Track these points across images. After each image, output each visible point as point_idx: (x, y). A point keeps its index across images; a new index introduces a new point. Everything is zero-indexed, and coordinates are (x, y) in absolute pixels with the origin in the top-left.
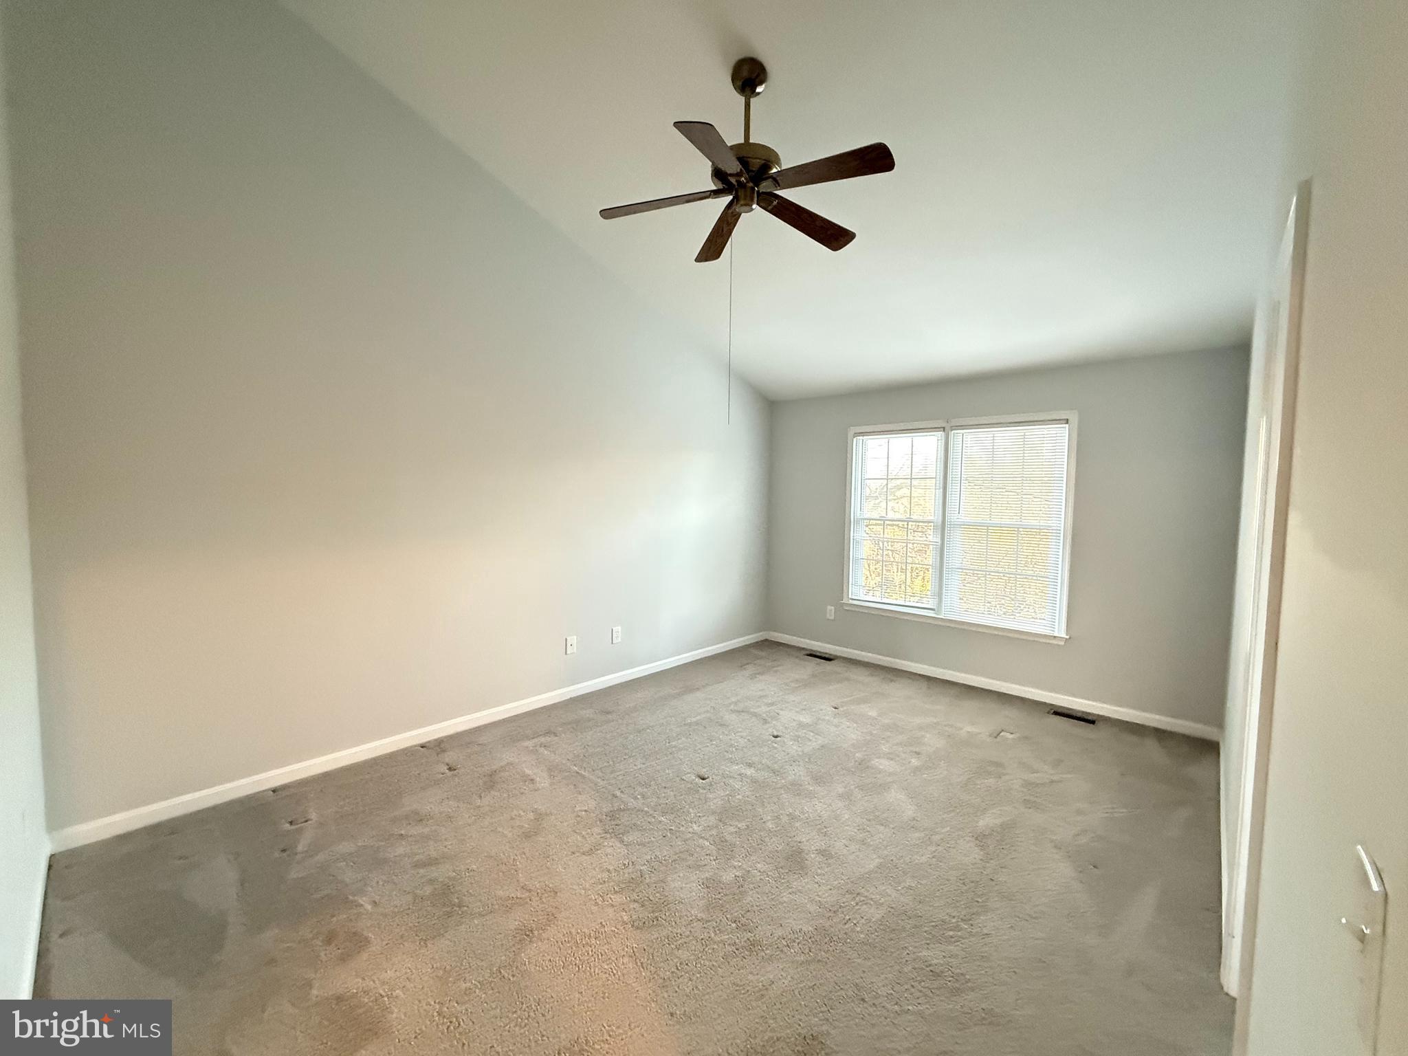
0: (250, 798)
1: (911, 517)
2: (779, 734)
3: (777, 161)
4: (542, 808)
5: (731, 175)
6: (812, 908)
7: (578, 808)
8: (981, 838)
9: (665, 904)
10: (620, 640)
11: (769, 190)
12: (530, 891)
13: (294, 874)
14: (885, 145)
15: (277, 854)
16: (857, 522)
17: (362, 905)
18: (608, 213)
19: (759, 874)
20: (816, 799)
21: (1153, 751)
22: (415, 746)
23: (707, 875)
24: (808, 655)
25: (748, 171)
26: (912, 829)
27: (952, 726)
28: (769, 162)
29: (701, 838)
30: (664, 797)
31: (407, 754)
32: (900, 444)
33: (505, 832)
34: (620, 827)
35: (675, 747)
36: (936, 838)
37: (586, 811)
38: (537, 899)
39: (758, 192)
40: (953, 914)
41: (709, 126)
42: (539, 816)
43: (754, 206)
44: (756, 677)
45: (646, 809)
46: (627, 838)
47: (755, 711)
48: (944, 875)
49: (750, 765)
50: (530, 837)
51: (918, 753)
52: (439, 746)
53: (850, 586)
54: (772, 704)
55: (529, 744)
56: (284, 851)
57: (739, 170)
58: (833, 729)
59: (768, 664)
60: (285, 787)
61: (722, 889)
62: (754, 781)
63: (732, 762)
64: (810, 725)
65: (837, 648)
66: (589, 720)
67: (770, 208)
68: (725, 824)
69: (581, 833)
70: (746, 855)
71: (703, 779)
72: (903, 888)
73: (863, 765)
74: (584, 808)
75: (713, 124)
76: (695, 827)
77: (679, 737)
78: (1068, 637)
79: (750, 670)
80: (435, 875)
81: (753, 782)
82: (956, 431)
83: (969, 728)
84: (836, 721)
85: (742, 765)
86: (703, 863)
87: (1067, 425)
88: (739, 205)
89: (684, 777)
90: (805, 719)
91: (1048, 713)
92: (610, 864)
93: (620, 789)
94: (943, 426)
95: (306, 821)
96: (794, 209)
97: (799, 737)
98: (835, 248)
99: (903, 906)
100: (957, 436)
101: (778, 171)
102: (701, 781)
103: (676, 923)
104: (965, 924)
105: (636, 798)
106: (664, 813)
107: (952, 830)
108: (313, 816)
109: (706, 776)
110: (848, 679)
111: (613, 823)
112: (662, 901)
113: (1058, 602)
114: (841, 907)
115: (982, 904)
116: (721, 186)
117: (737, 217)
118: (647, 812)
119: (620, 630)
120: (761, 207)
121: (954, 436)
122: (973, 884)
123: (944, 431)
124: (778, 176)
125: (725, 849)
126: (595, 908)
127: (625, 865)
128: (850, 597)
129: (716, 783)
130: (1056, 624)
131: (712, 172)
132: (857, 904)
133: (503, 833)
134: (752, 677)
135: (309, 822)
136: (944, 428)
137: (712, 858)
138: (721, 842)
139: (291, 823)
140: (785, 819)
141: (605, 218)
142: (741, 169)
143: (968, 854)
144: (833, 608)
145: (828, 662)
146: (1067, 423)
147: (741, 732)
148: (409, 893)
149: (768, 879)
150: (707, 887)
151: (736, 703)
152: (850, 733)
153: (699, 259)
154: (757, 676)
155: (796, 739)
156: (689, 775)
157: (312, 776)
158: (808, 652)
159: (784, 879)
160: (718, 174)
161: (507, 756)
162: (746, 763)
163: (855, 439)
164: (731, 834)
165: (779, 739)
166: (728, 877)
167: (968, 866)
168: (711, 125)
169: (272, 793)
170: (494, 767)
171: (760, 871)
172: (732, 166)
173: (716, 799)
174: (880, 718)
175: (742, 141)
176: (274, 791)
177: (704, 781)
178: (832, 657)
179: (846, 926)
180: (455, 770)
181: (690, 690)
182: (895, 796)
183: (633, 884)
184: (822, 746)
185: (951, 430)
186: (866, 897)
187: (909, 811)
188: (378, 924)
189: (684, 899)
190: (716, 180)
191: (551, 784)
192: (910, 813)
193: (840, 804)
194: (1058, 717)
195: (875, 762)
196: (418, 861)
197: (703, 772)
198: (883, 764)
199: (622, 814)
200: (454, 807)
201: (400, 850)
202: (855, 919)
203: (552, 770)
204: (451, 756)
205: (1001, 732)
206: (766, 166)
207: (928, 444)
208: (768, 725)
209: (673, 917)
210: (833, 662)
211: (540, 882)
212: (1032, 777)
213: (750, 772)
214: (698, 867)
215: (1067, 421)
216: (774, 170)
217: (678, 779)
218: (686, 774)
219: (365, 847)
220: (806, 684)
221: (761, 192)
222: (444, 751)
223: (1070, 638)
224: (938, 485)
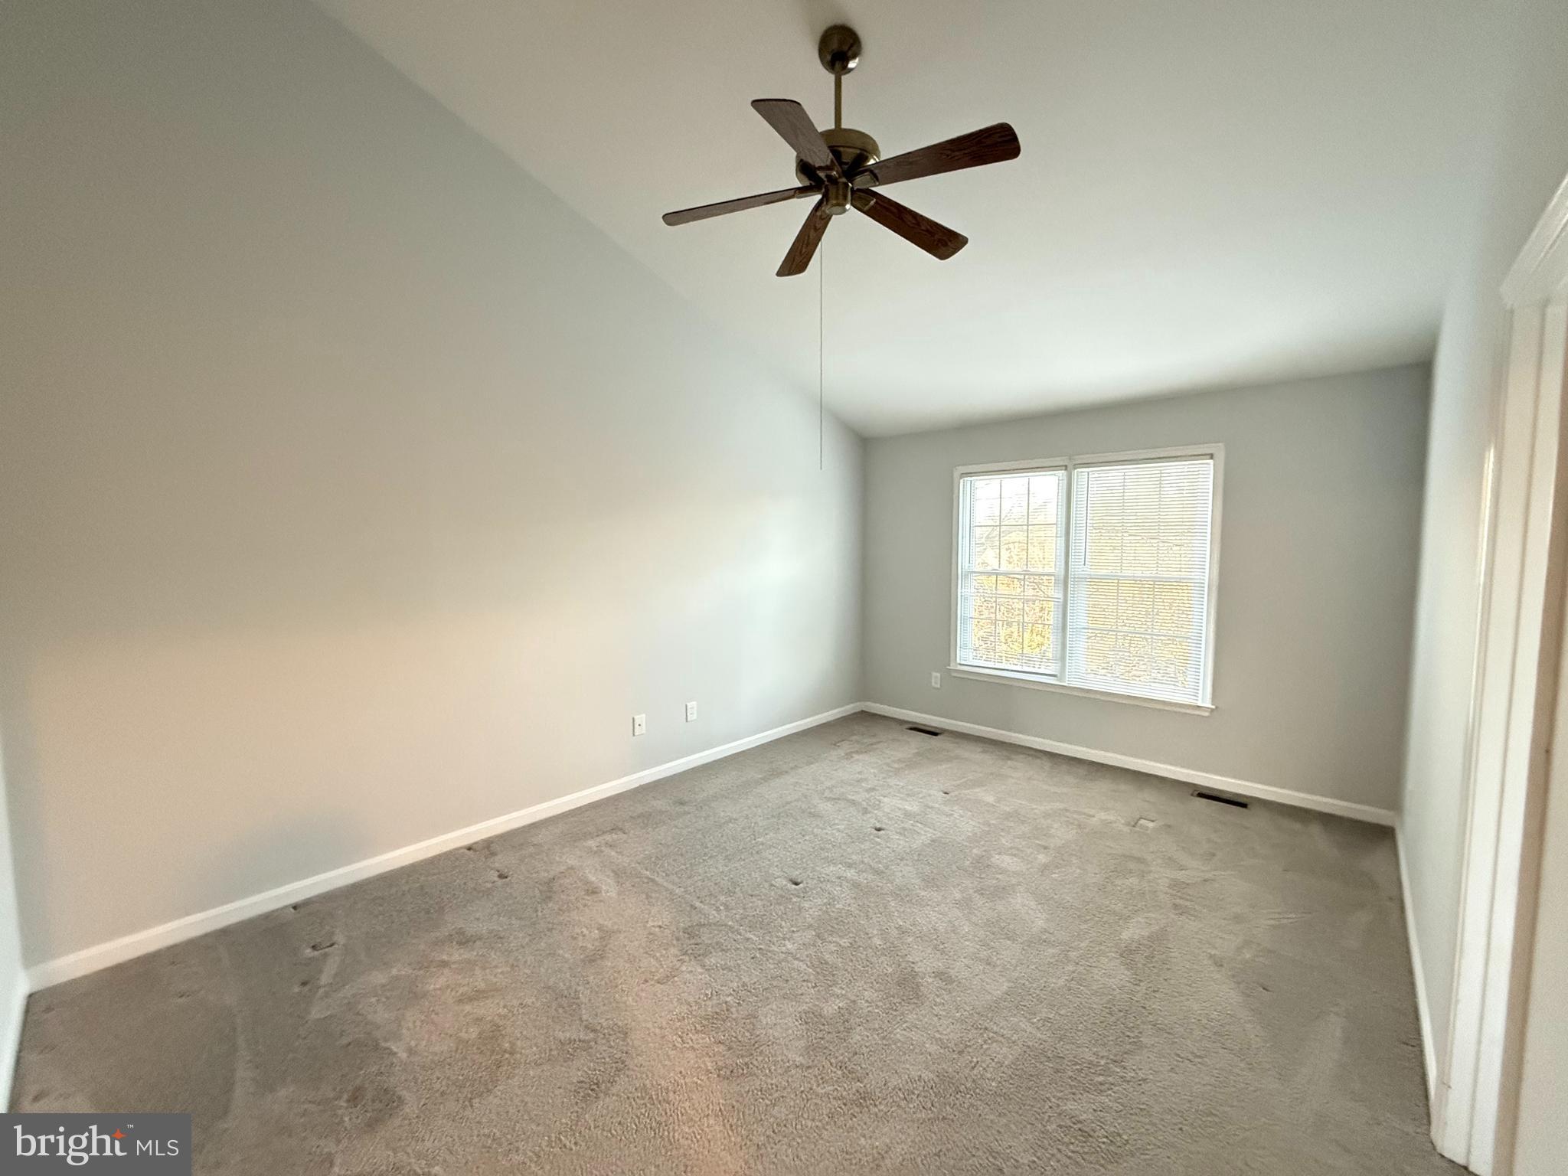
0: (267, 917)
1: (1028, 569)
2: (884, 826)
3: (875, 150)
4: (608, 924)
5: (820, 168)
6: (932, 1048)
7: (650, 924)
8: (1127, 954)
9: (756, 1046)
10: (695, 717)
11: (865, 187)
12: (594, 1031)
13: (316, 1013)
14: (1010, 127)
15: (296, 989)
16: (966, 575)
17: (395, 1053)
18: (674, 218)
19: (867, 1004)
20: (929, 908)
21: (1318, 839)
22: (461, 848)
23: (805, 1007)
24: (911, 729)
25: (841, 163)
26: (1044, 944)
27: (1080, 813)
28: (866, 151)
29: (797, 959)
30: (752, 908)
31: (450, 859)
32: (1014, 485)
33: (566, 956)
34: (700, 946)
35: (762, 844)
36: (1073, 955)
37: (660, 927)
38: (604, 1041)
39: (852, 188)
40: (1101, 1054)
41: (795, 104)
42: (606, 935)
43: (848, 206)
44: (852, 757)
45: (730, 923)
46: (711, 960)
47: (853, 798)
48: (1086, 1002)
49: (850, 866)
50: (594, 961)
51: (1045, 848)
52: (487, 848)
53: (958, 648)
54: (873, 789)
55: (591, 843)
56: (304, 984)
57: (828, 163)
58: (944, 819)
59: (865, 741)
60: (307, 903)
61: (824, 1025)
62: (856, 885)
63: (830, 861)
64: (918, 815)
65: (942, 719)
66: (661, 812)
67: (867, 208)
68: (824, 940)
69: (655, 955)
70: (850, 980)
71: (796, 884)
72: (1039, 1020)
73: (982, 864)
74: (656, 924)
75: (801, 103)
76: (789, 946)
77: (766, 832)
78: (1213, 707)
79: (846, 747)
80: (482, 1012)
81: (854, 886)
82: (1079, 470)
83: (1103, 816)
84: (947, 809)
85: (840, 866)
86: (800, 992)
87: (1211, 462)
88: (829, 207)
89: (773, 882)
90: (912, 807)
91: (1192, 795)
92: (689, 994)
93: (699, 898)
94: (1064, 464)
95: (332, 945)
96: (895, 211)
97: (904, 829)
98: (943, 256)
99: (1041, 1044)
100: (1081, 475)
101: (877, 163)
102: (794, 886)
103: (770, 1071)
104: (1116, 1067)
105: (718, 910)
106: (752, 928)
107: (1091, 944)
108: (340, 938)
109: (799, 880)
110: (957, 757)
111: (693, 941)
112: (753, 1042)
113: (1202, 668)
114: (967, 1046)
115: (1135, 1040)
116: (807, 183)
117: (827, 220)
118: (731, 927)
119: (695, 706)
120: (855, 207)
121: (1078, 476)
122: (1122, 1014)
123: (1066, 469)
124: (876, 168)
125: (825, 972)
126: (672, 1053)
127: (707, 995)
128: (958, 661)
129: (811, 889)
130: (1200, 692)
131: (797, 166)
132: (985, 1042)
133: (563, 957)
134: (849, 756)
135: (336, 946)
136: (1066, 466)
137: (810, 985)
138: (821, 965)
139: (314, 947)
140: (895, 933)
141: (669, 224)
142: (832, 161)
143: (1113, 974)
144: (938, 675)
145: (934, 737)
146: (1212, 458)
147: (837, 824)
148: (451, 1036)
149: (876, 1011)
150: (806, 1023)
151: (830, 789)
152: (965, 825)
153: (780, 273)
154: (854, 755)
155: (902, 832)
156: (779, 879)
157: (340, 888)
158: (910, 726)
159: (896, 1010)
160: (804, 168)
161: (570, 859)
162: (845, 863)
163: (962, 481)
164: (832, 953)
165: (882, 832)
166: (830, 1009)
167: (1114, 990)
168: (799, 104)
169: (292, 910)
170: (552, 874)
171: (867, 1001)
172: (821, 157)
173: (812, 908)
174: (998, 805)
175: (833, 127)
176: (295, 907)
177: (797, 887)
178: (938, 731)
179: (975, 1072)
180: (506, 877)
181: (776, 773)
182: (1021, 901)
183: (716, 1019)
184: (933, 841)
185: (1075, 469)
186: (995, 1033)
187: (1039, 921)
188: (414, 1077)
189: (779, 1039)
190: (802, 176)
191: (619, 894)
192: (1040, 923)
193: (957, 913)
194: (1204, 801)
195: (996, 859)
196: (462, 994)
197: (795, 874)
198: (1007, 862)
199: (701, 930)
200: (506, 924)
201: (441, 981)
202: (984, 1062)
203: (618, 874)
204: (500, 861)
205: (1139, 820)
206: (862, 158)
207: (1046, 485)
208: (869, 815)
209: (766, 1063)
210: (939, 737)
211: (607, 1020)
212: (1180, 875)
213: (850, 874)
214: (796, 997)
215: (1212, 456)
216: (872, 162)
217: (766, 885)
218: (776, 878)
219: (397, 978)
220: (910, 764)
221: (855, 188)
222: (493, 854)
223: (1217, 707)
224: (1059, 532)
